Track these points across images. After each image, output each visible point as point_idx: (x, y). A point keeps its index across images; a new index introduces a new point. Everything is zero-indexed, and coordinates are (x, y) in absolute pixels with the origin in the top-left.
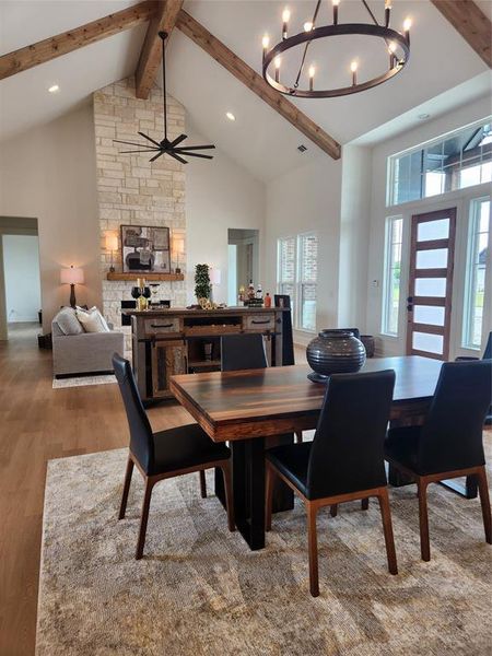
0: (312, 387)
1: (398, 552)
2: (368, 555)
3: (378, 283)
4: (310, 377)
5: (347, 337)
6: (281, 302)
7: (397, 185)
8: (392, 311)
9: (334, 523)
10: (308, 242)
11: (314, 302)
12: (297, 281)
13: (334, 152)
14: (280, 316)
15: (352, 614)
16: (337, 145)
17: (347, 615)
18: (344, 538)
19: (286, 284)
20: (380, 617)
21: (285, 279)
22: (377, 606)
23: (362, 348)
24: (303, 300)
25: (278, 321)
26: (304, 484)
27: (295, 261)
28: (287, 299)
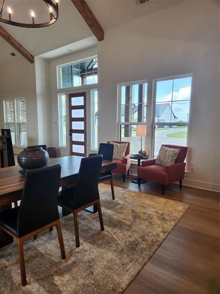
0: (22, 177)
1: (66, 247)
2: (52, 254)
3: (57, 123)
4: (20, 172)
5: (39, 150)
6: (5, 133)
7: (61, 79)
8: (63, 136)
9: (35, 243)
10: (20, 103)
11: (26, 133)
12: (16, 122)
13: (31, 60)
14: (5, 140)
15: (44, 287)
16: (32, 56)
17: (42, 289)
18: (40, 249)
19: (10, 123)
20: (58, 283)
21: (9, 121)
22: (56, 278)
23: (47, 155)
24: (20, 132)
25: (4, 143)
26: (16, 231)
27: (14, 112)
28: (8, 131)
